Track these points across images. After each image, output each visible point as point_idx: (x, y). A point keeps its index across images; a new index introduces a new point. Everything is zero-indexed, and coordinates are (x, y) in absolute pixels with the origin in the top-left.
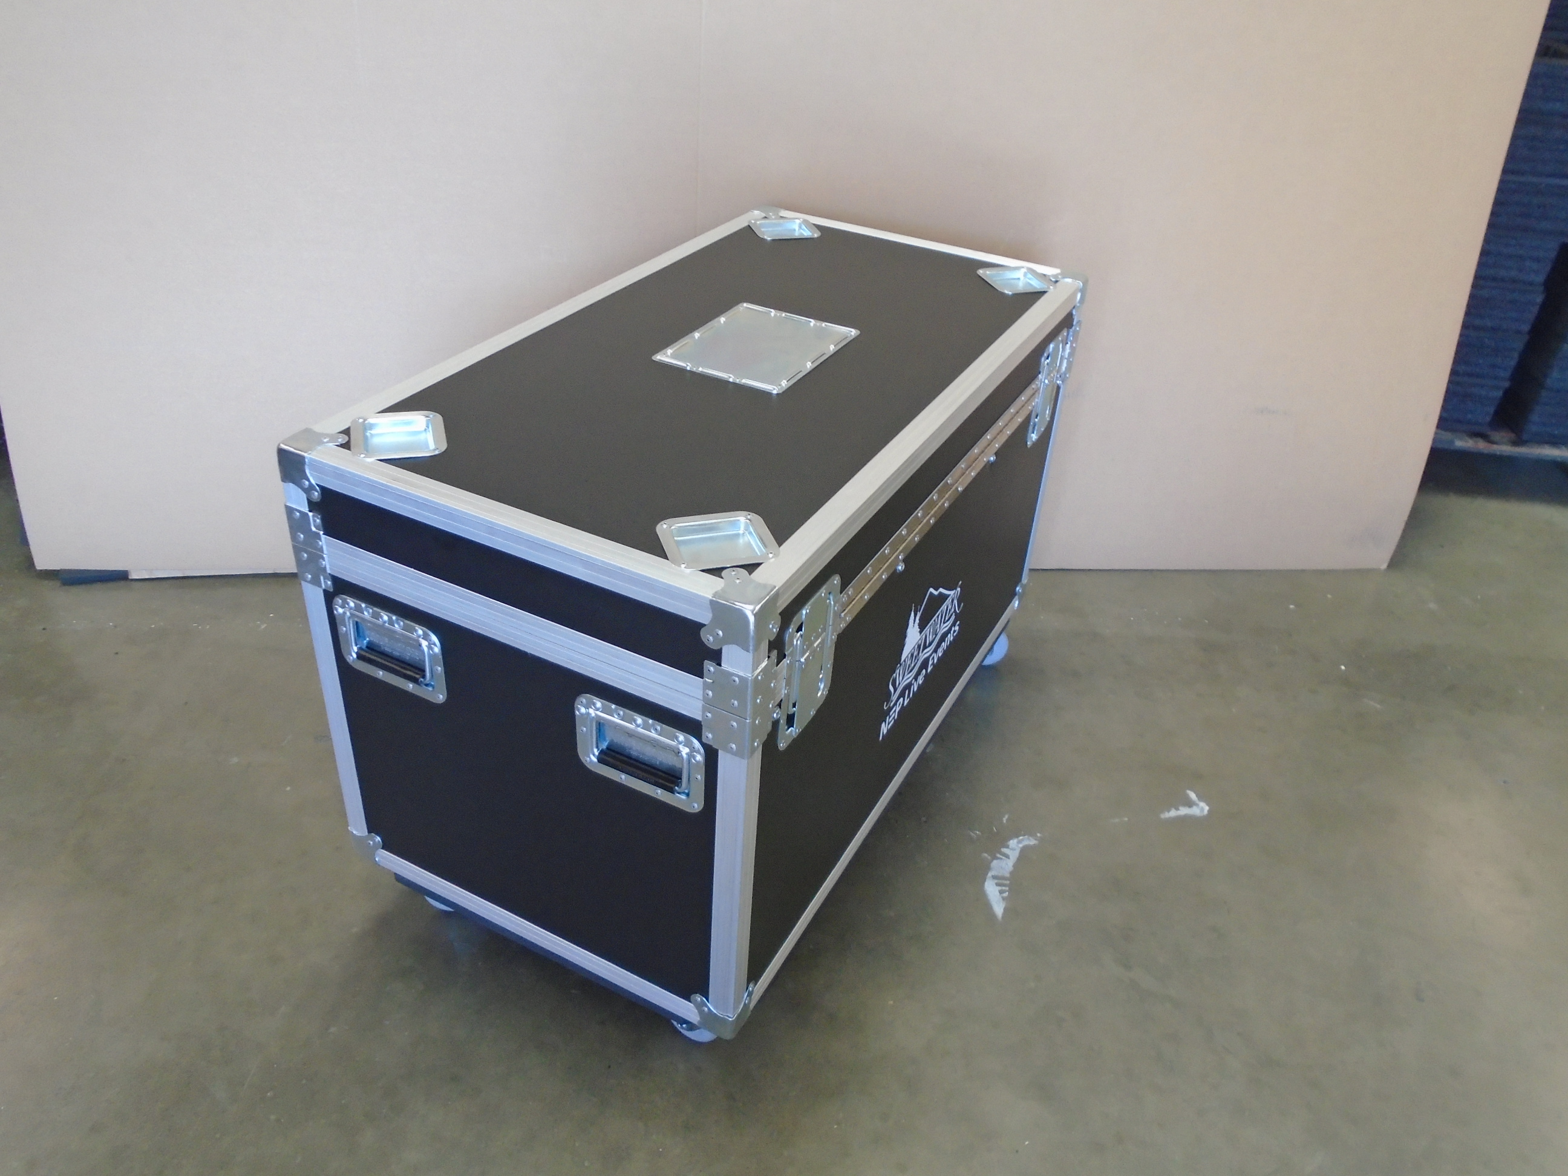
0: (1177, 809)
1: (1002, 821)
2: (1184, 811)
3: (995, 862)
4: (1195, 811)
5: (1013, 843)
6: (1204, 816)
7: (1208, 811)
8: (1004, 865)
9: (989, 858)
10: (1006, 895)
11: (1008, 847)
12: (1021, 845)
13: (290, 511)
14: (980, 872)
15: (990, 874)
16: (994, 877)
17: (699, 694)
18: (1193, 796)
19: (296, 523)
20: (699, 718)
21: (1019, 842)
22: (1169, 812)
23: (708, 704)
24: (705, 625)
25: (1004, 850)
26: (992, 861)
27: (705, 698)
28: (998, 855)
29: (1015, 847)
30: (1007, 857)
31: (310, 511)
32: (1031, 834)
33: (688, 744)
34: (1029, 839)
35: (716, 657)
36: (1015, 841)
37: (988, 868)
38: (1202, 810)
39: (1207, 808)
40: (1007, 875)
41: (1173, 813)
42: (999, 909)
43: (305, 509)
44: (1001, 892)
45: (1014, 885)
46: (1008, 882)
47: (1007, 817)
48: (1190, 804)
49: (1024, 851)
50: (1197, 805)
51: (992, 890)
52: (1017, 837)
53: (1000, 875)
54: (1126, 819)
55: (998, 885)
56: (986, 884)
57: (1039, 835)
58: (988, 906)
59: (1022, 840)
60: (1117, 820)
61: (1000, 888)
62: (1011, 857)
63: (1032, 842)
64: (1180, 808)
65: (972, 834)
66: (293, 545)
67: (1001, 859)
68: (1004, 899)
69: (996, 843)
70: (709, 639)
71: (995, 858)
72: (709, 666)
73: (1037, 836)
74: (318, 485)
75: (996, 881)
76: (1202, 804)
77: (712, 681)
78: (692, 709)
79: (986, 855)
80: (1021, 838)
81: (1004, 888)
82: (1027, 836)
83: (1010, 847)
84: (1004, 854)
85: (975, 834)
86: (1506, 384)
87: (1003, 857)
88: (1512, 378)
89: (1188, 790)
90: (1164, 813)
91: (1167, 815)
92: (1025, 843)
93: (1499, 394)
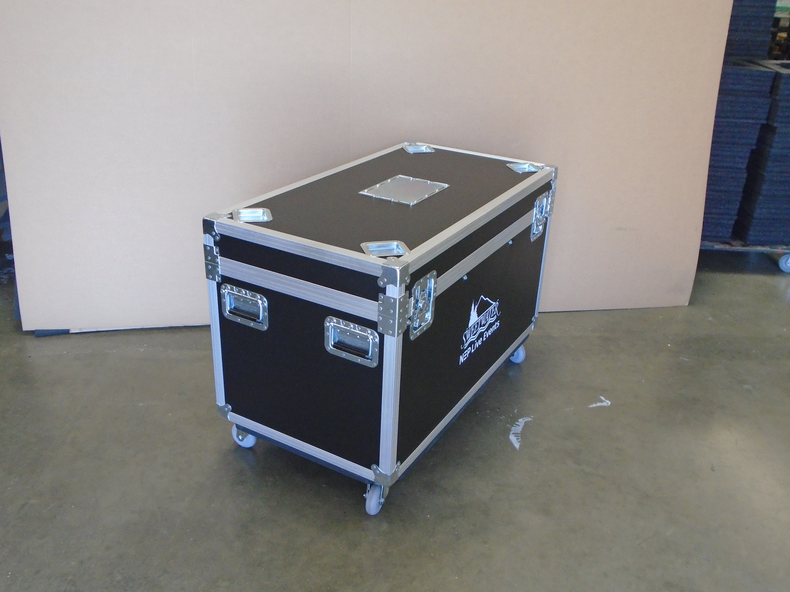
0: (596, 404)
1: (515, 412)
2: (599, 404)
3: (513, 428)
4: (604, 404)
5: (520, 420)
6: (608, 406)
8: (517, 429)
9: (510, 426)
10: (520, 440)
11: (518, 422)
13: (205, 246)
14: (507, 432)
15: (511, 433)
16: (513, 434)
17: (376, 309)
18: (603, 398)
19: (208, 251)
20: (377, 321)
21: (523, 420)
23: (380, 313)
24: (379, 277)
27: (379, 311)
29: (521, 422)
30: (519, 425)
31: (214, 246)
32: (528, 416)
33: (372, 334)
35: (384, 291)
36: (522, 419)
37: (510, 430)
38: (608, 403)
39: (610, 403)
40: (520, 433)
41: (594, 405)
42: (517, 445)
43: (212, 244)
44: (517, 439)
45: (522, 436)
46: (520, 435)
47: (516, 410)
48: (602, 401)
49: (526, 423)
50: (605, 402)
51: (513, 438)
53: (516, 432)
54: (573, 408)
55: (515, 436)
56: (510, 436)
57: (532, 417)
58: (511, 445)
60: (568, 409)
63: (530, 419)
64: (598, 403)
66: (205, 262)
67: (516, 427)
68: (519, 442)
69: (513, 420)
70: (381, 284)
71: (513, 426)
72: (381, 296)
73: (531, 417)
74: (219, 234)
75: (515, 435)
76: (607, 401)
77: (381, 302)
78: (373, 316)
79: (508, 425)
80: (524, 418)
81: (518, 437)
82: (527, 418)
83: (520, 422)
84: (517, 425)
85: (503, 417)
86: (736, 218)
87: (517, 426)
88: (738, 215)
89: (600, 397)
90: (590, 405)
91: (591, 406)
92: (527, 420)
93: (733, 222)
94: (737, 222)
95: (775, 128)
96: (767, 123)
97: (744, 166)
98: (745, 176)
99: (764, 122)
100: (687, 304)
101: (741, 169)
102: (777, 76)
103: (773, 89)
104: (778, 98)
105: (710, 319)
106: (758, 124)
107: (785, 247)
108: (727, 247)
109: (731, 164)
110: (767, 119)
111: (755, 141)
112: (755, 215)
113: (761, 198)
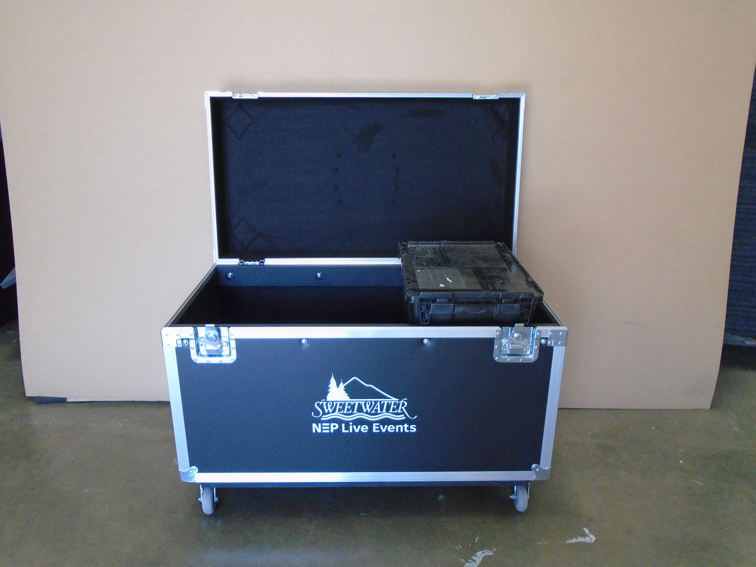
0: (577, 538)
1: (475, 542)
2: (580, 539)
3: (467, 564)
4: (587, 540)
5: (479, 554)
6: (592, 543)
7: (595, 540)
8: (473, 565)
9: (464, 561)
11: (476, 556)
12: (483, 555)
18: (587, 531)
21: (483, 553)
22: (572, 539)
25: (473, 557)
28: (470, 561)
29: (480, 556)
30: (475, 562)
32: (491, 549)
34: (489, 552)
36: (481, 552)
38: (591, 539)
39: (594, 538)
41: (574, 540)
47: (478, 538)
48: (584, 535)
49: (485, 559)
50: (589, 536)
52: (482, 550)
54: (546, 543)
57: (495, 550)
60: (541, 543)
62: (477, 562)
63: (491, 553)
64: (579, 538)
65: (457, 548)
67: (471, 563)
69: (470, 553)
71: (468, 562)
73: (493, 550)
76: (592, 536)
79: (463, 560)
80: (484, 551)
82: (487, 550)
83: (477, 556)
84: (473, 560)
85: (459, 547)
87: (473, 562)
89: (584, 529)
90: (568, 539)
91: (570, 541)
92: (486, 554)
100: (708, 407)
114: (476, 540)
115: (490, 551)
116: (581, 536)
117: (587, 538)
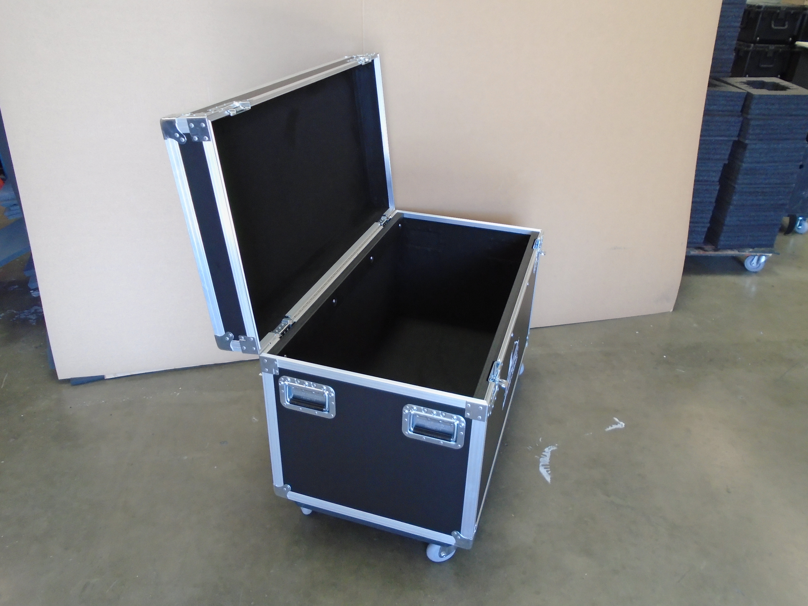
0: (612, 426)
2: (614, 427)
3: (541, 459)
4: (619, 426)
5: (546, 450)
6: (623, 428)
7: (625, 425)
8: (545, 459)
9: (538, 457)
10: (550, 472)
11: (545, 452)
12: (550, 450)
14: (536, 464)
15: (540, 464)
16: (543, 465)
18: (617, 420)
21: (549, 449)
22: (608, 428)
26: (540, 459)
28: (542, 456)
29: (548, 451)
30: (546, 456)
32: (553, 445)
37: (539, 462)
38: (622, 425)
39: (624, 424)
40: (548, 464)
41: (610, 428)
42: (548, 479)
44: (547, 471)
45: (552, 467)
46: (549, 467)
47: (541, 439)
48: (616, 423)
49: (552, 452)
50: (619, 423)
51: (543, 471)
52: (548, 447)
53: (545, 464)
54: (592, 433)
55: (545, 468)
56: (540, 468)
57: (557, 445)
58: (543, 478)
59: (550, 448)
60: (588, 434)
61: (546, 470)
62: (547, 456)
63: (555, 448)
64: (613, 426)
65: (529, 448)
68: (549, 474)
69: (540, 451)
71: (541, 457)
75: (544, 467)
76: (621, 423)
79: (536, 456)
80: (549, 447)
81: (548, 469)
82: (552, 446)
83: (546, 451)
84: (544, 455)
85: (530, 448)
86: (708, 225)
87: (544, 457)
88: (710, 222)
89: (614, 418)
90: (606, 428)
92: (552, 449)
93: (706, 229)
94: (709, 229)
95: (746, 145)
96: (738, 140)
97: (717, 179)
98: (718, 188)
99: (736, 139)
100: (672, 310)
101: (713, 181)
102: (749, 96)
103: (745, 108)
104: (749, 117)
105: (695, 325)
106: (729, 141)
107: (751, 250)
108: (701, 253)
109: (705, 178)
110: (739, 135)
111: (727, 157)
112: (726, 223)
113: (731, 207)
114: (540, 440)
115: (554, 447)
116: (614, 424)
117: (619, 425)
